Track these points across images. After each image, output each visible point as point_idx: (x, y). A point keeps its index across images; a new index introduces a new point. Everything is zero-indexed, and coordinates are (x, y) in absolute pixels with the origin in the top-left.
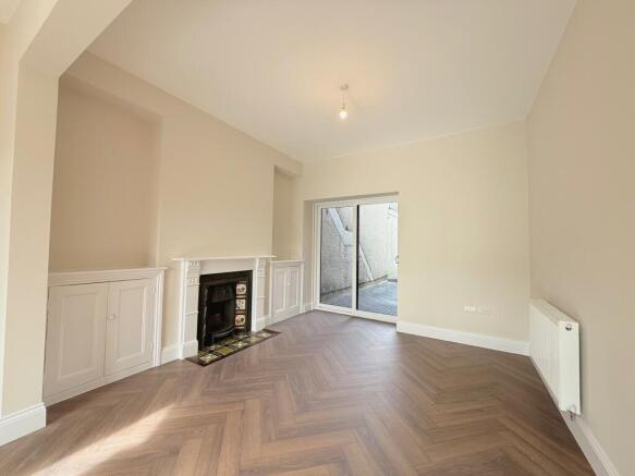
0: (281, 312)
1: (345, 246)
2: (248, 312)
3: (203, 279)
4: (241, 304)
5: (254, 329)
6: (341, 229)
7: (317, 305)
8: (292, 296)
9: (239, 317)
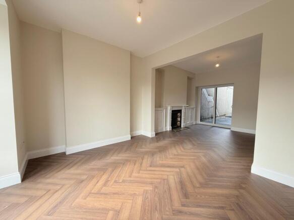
0: (189, 123)
1: (208, 102)
2: (181, 122)
3: (173, 111)
4: (179, 119)
5: (182, 126)
6: (207, 95)
7: (199, 122)
8: (192, 118)
9: (178, 123)
